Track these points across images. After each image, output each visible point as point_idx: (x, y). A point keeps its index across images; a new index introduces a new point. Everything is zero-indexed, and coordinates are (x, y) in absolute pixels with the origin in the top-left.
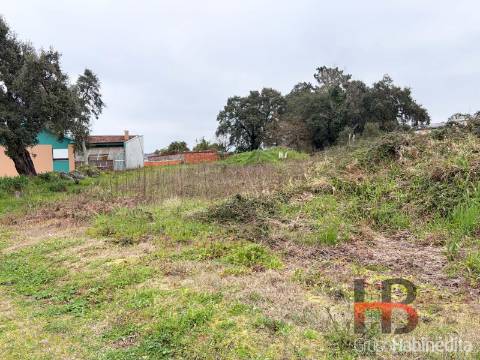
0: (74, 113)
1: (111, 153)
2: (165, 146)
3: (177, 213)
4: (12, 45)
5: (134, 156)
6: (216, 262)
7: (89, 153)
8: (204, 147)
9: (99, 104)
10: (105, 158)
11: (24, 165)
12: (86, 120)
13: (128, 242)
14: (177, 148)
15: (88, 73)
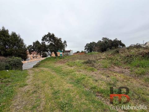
0: (63, 47)
1: (68, 53)
2: (76, 52)
3: (79, 62)
4: (55, 38)
5: (71, 54)
6: (85, 70)
7: (65, 53)
8: (82, 52)
9: (66, 45)
10: (67, 54)
11: (56, 55)
12: (64, 48)
13: (71, 66)
14: (78, 52)
15: (65, 41)
